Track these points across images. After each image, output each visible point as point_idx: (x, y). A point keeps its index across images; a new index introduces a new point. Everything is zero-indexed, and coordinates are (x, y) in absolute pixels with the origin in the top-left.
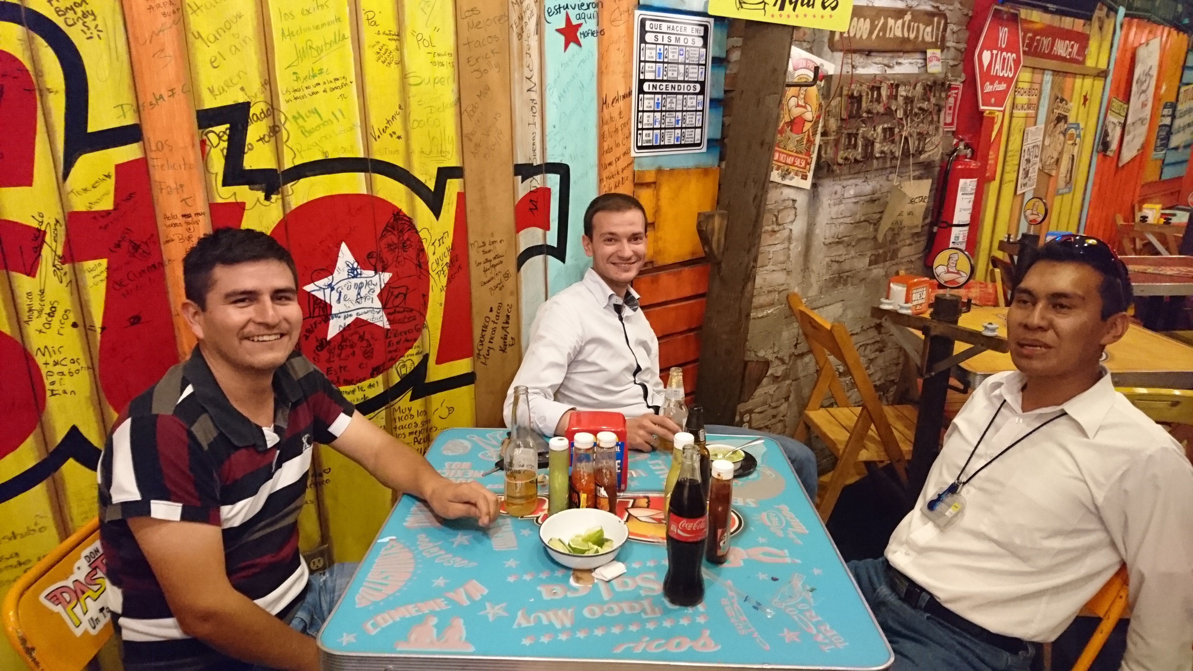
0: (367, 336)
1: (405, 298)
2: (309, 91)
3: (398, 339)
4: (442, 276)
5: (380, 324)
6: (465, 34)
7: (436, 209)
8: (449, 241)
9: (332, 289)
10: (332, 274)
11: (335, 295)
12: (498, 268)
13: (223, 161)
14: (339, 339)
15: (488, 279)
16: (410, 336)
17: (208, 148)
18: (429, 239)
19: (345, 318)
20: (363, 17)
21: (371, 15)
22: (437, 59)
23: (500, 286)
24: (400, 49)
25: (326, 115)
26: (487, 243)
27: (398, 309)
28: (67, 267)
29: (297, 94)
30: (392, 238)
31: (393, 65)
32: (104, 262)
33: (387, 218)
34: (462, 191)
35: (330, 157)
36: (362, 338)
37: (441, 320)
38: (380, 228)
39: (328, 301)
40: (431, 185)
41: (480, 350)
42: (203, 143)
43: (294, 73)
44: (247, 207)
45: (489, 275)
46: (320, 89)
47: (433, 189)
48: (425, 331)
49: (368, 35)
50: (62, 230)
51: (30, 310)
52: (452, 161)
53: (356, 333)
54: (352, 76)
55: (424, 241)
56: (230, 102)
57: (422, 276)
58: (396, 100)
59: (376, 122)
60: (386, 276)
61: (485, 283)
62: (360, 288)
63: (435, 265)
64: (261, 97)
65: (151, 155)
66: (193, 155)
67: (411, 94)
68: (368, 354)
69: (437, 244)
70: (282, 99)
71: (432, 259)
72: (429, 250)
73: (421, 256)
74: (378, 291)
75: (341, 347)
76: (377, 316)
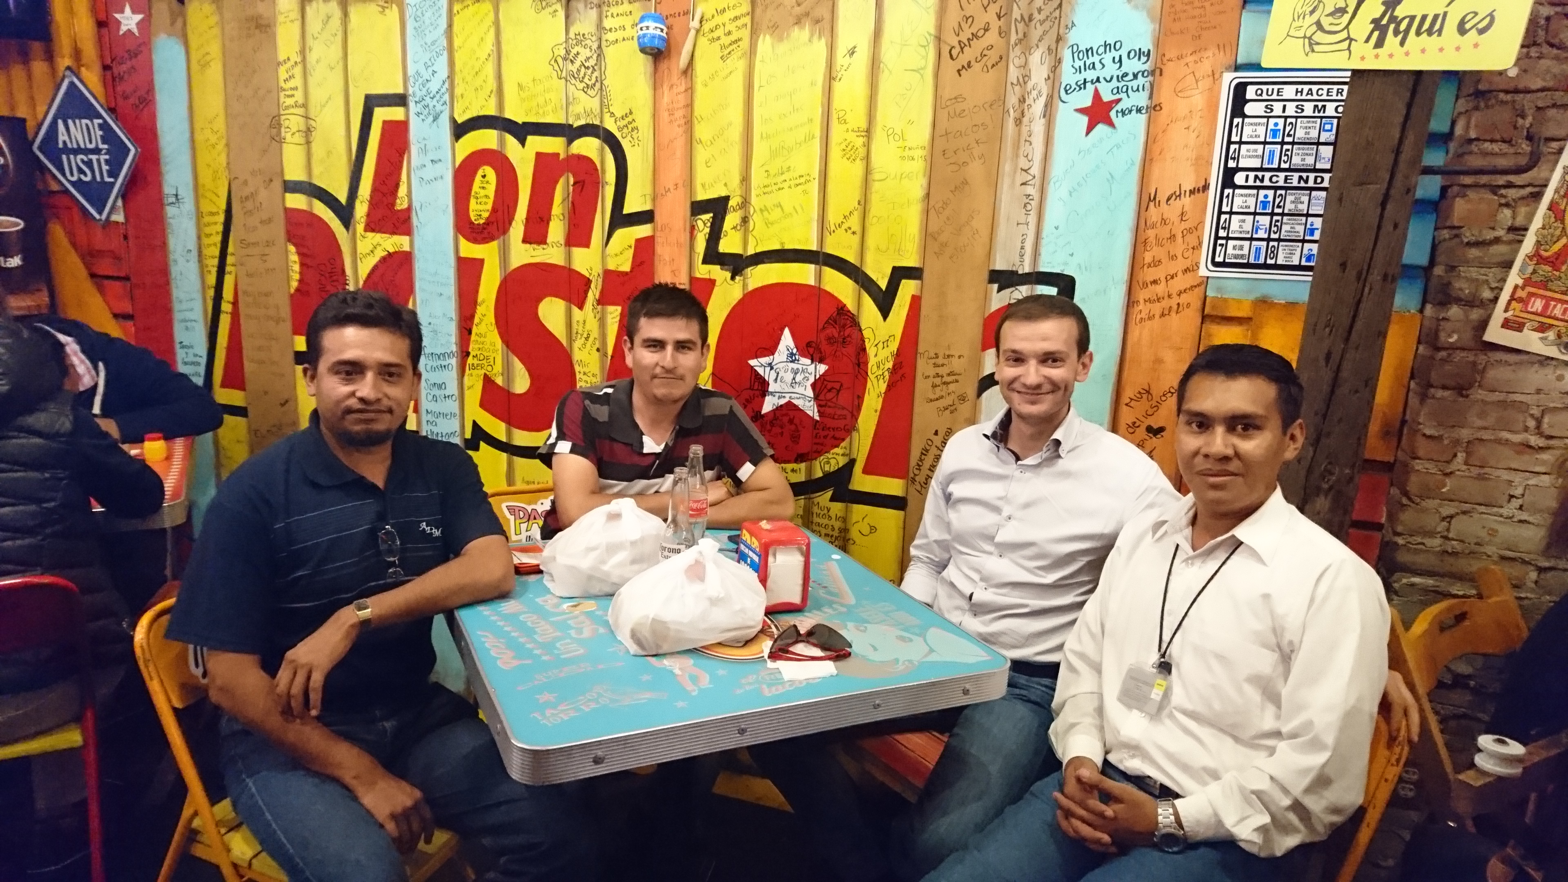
0: (796, 421)
1: (838, 394)
2: (777, 187)
3: (825, 433)
4: (881, 381)
5: (810, 413)
6: (943, 123)
7: (885, 310)
8: (894, 346)
9: (772, 368)
10: (773, 354)
11: (773, 375)
12: (952, 387)
13: (705, 244)
14: (772, 416)
15: (937, 396)
16: (838, 434)
17: (696, 232)
18: (872, 341)
19: (779, 398)
20: (834, 116)
21: (841, 114)
22: (907, 153)
23: (952, 408)
24: (868, 146)
25: (788, 209)
26: (941, 356)
27: (829, 404)
28: (599, 307)
29: (767, 190)
30: (833, 332)
31: (858, 161)
32: (619, 308)
33: (833, 310)
34: (918, 294)
35: (786, 248)
36: (791, 421)
37: (874, 428)
38: (824, 318)
39: (766, 378)
40: (883, 285)
41: (915, 475)
42: (693, 228)
43: (767, 171)
44: (717, 284)
45: (938, 392)
46: (786, 185)
47: (884, 288)
48: (855, 434)
49: (837, 133)
50: (600, 281)
51: (577, 333)
52: (910, 261)
53: (786, 415)
54: (816, 173)
55: (867, 341)
56: (715, 196)
57: (859, 376)
58: (856, 195)
59: (833, 217)
60: (822, 368)
61: (931, 400)
62: (796, 374)
63: (875, 369)
64: (738, 192)
65: (658, 234)
66: (685, 237)
67: (873, 190)
68: (795, 438)
69: (880, 346)
70: (754, 193)
71: (872, 361)
72: (871, 351)
73: (861, 355)
74: (812, 380)
75: (772, 424)
76: (807, 404)
